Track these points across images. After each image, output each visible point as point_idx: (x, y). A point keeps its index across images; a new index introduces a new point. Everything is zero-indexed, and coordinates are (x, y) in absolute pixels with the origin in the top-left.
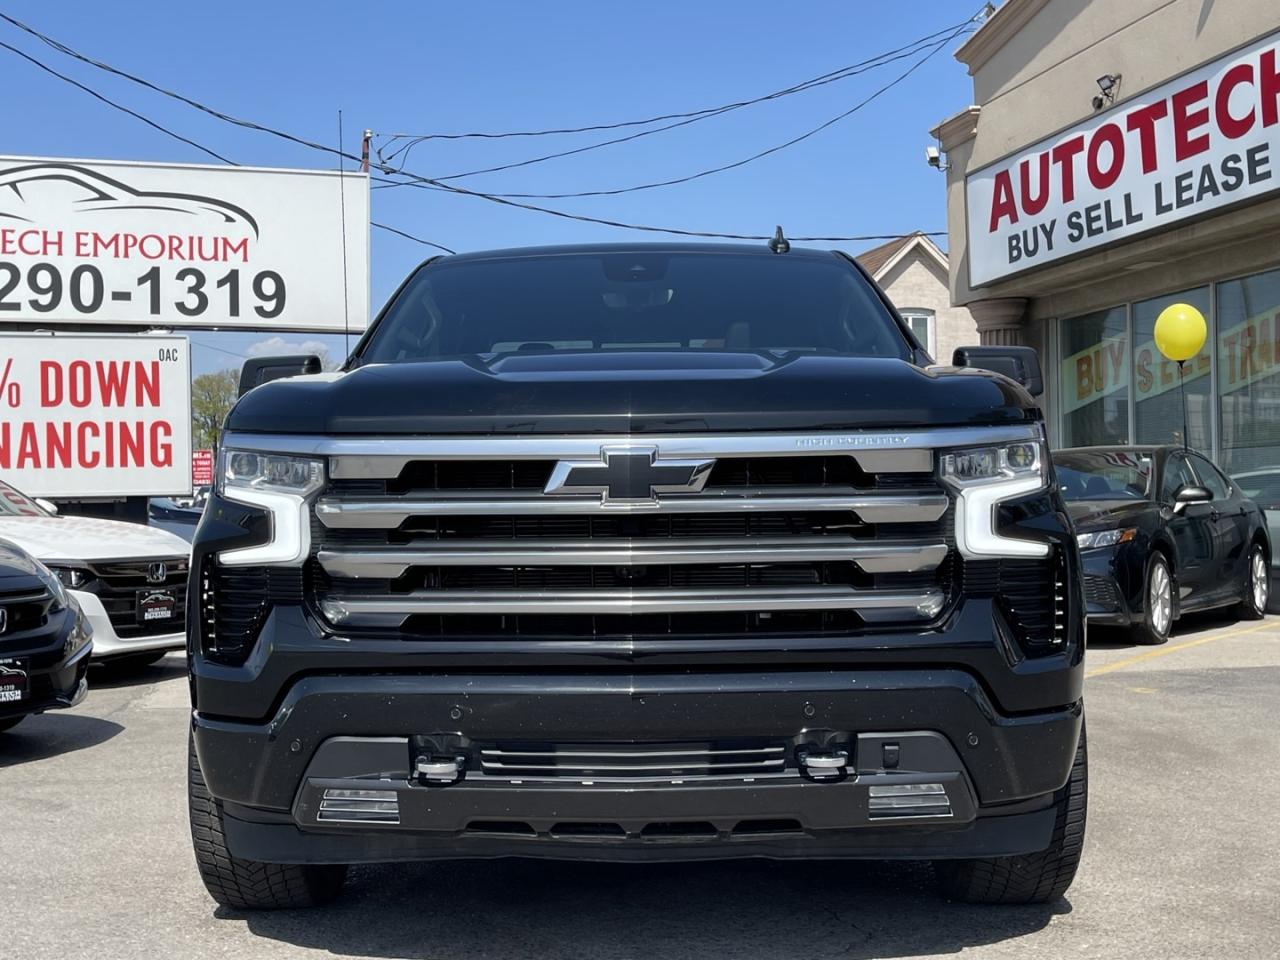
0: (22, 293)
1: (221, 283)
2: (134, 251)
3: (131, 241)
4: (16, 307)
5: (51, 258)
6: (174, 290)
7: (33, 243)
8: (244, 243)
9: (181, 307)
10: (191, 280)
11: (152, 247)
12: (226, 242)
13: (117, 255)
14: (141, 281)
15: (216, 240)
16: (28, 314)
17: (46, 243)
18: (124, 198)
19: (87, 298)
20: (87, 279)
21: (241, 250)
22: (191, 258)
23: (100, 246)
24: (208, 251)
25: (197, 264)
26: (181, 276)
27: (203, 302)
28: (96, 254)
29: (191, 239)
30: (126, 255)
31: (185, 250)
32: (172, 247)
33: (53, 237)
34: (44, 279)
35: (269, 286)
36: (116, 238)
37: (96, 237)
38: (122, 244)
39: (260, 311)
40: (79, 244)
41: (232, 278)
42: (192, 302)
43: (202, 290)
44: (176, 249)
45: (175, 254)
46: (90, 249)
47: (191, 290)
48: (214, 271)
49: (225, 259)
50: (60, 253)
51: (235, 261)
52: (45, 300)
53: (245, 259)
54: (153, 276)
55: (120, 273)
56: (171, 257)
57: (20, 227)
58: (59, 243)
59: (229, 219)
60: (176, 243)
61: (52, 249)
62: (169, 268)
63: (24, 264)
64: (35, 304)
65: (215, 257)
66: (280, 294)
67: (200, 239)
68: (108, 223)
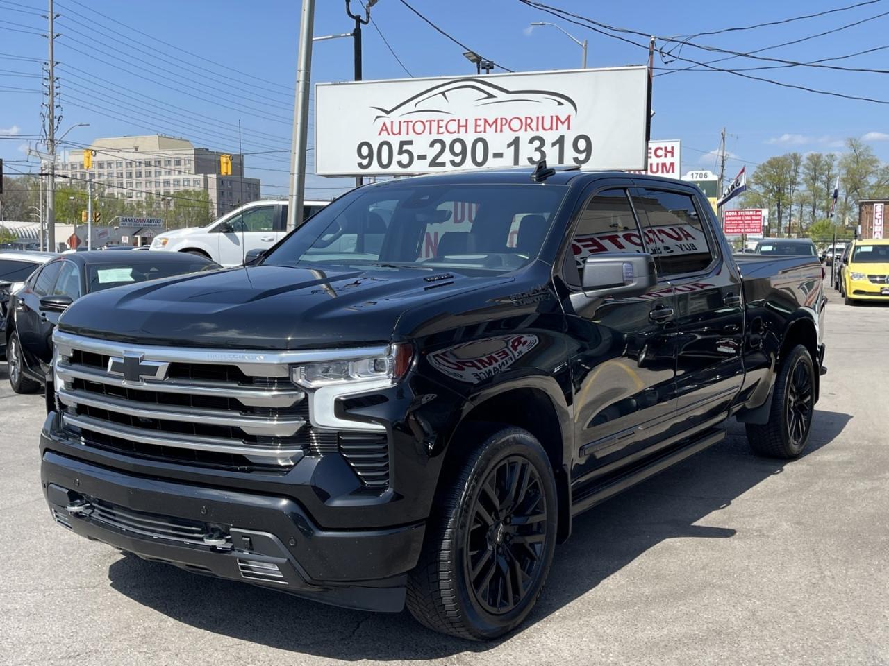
0: (447, 157)
1: (554, 144)
2: (506, 128)
3: (504, 122)
4: (443, 164)
5: (462, 136)
6: (527, 150)
7: (453, 127)
8: (568, 118)
9: (530, 160)
10: (537, 143)
11: (516, 124)
12: (558, 118)
13: (496, 131)
14: (509, 146)
15: (552, 117)
16: (450, 169)
17: (459, 126)
18: (501, 96)
19: (479, 158)
20: (480, 146)
21: (566, 123)
22: (538, 130)
23: (487, 126)
24: (547, 126)
25: (541, 133)
26: (531, 141)
27: (543, 156)
28: (485, 131)
29: (538, 118)
30: (501, 131)
31: (534, 125)
32: (526, 124)
33: (462, 123)
34: (458, 148)
35: (582, 144)
36: (496, 121)
37: (486, 121)
38: (500, 124)
39: (576, 160)
40: (476, 126)
41: (560, 141)
42: (537, 156)
43: (542, 149)
44: (529, 125)
45: (528, 128)
46: (482, 128)
47: (537, 149)
48: (550, 137)
49: (557, 129)
50: (466, 132)
51: (562, 130)
52: (458, 159)
53: (569, 128)
54: (516, 142)
55: (498, 141)
56: (526, 130)
57: (446, 118)
58: (466, 126)
59: (560, 104)
60: (529, 121)
61: (463, 130)
62: (525, 137)
63: (448, 139)
64: (453, 163)
65: (551, 128)
66: (588, 150)
67: (543, 117)
68: (492, 112)
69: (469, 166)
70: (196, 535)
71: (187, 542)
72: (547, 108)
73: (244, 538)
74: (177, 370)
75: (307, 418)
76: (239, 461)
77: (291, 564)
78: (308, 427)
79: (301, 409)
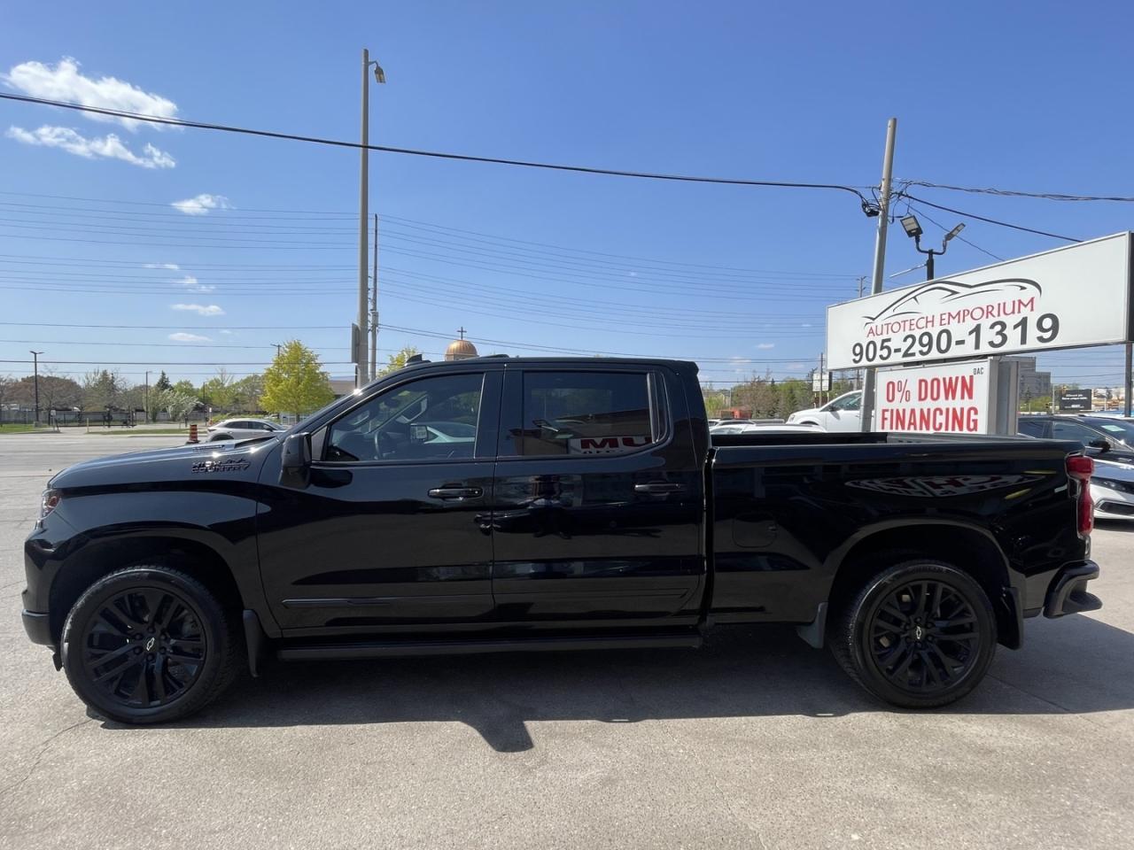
0: (917, 348)
1: (1015, 327)
2: (968, 318)
3: (966, 312)
4: (913, 354)
5: (929, 330)
6: (988, 335)
7: (921, 324)
8: (1032, 300)
9: (992, 344)
10: (998, 328)
11: (977, 314)
12: (1020, 302)
13: (959, 322)
14: (971, 333)
15: (1014, 302)
16: (918, 357)
17: (927, 322)
18: (963, 291)
19: (943, 347)
20: (944, 336)
21: (1030, 305)
22: (999, 315)
23: (951, 319)
24: (1009, 310)
25: (1003, 318)
26: (992, 327)
27: (1005, 339)
28: (949, 323)
29: (999, 304)
30: (964, 321)
31: (995, 312)
32: (988, 312)
33: (930, 319)
34: (926, 340)
35: (1047, 323)
36: (959, 313)
37: (950, 314)
38: (961, 316)
39: (1041, 339)
40: (941, 320)
41: (1023, 323)
42: (998, 340)
43: (1005, 332)
44: (991, 313)
45: (990, 315)
46: (946, 321)
47: (998, 333)
48: (1011, 321)
49: (1019, 312)
50: (933, 326)
51: (1025, 312)
52: (925, 349)
53: (1032, 310)
54: (977, 330)
55: (960, 330)
56: (987, 317)
57: (916, 317)
58: (933, 321)
59: (1023, 288)
60: (990, 309)
61: (930, 324)
62: (986, 323)
63: (917, 334)
64: (922, 353)
65: (1013, 312)
66: (1055, 328)
67: (1004, 304)
68: (955, 306)
69: (935, 354)
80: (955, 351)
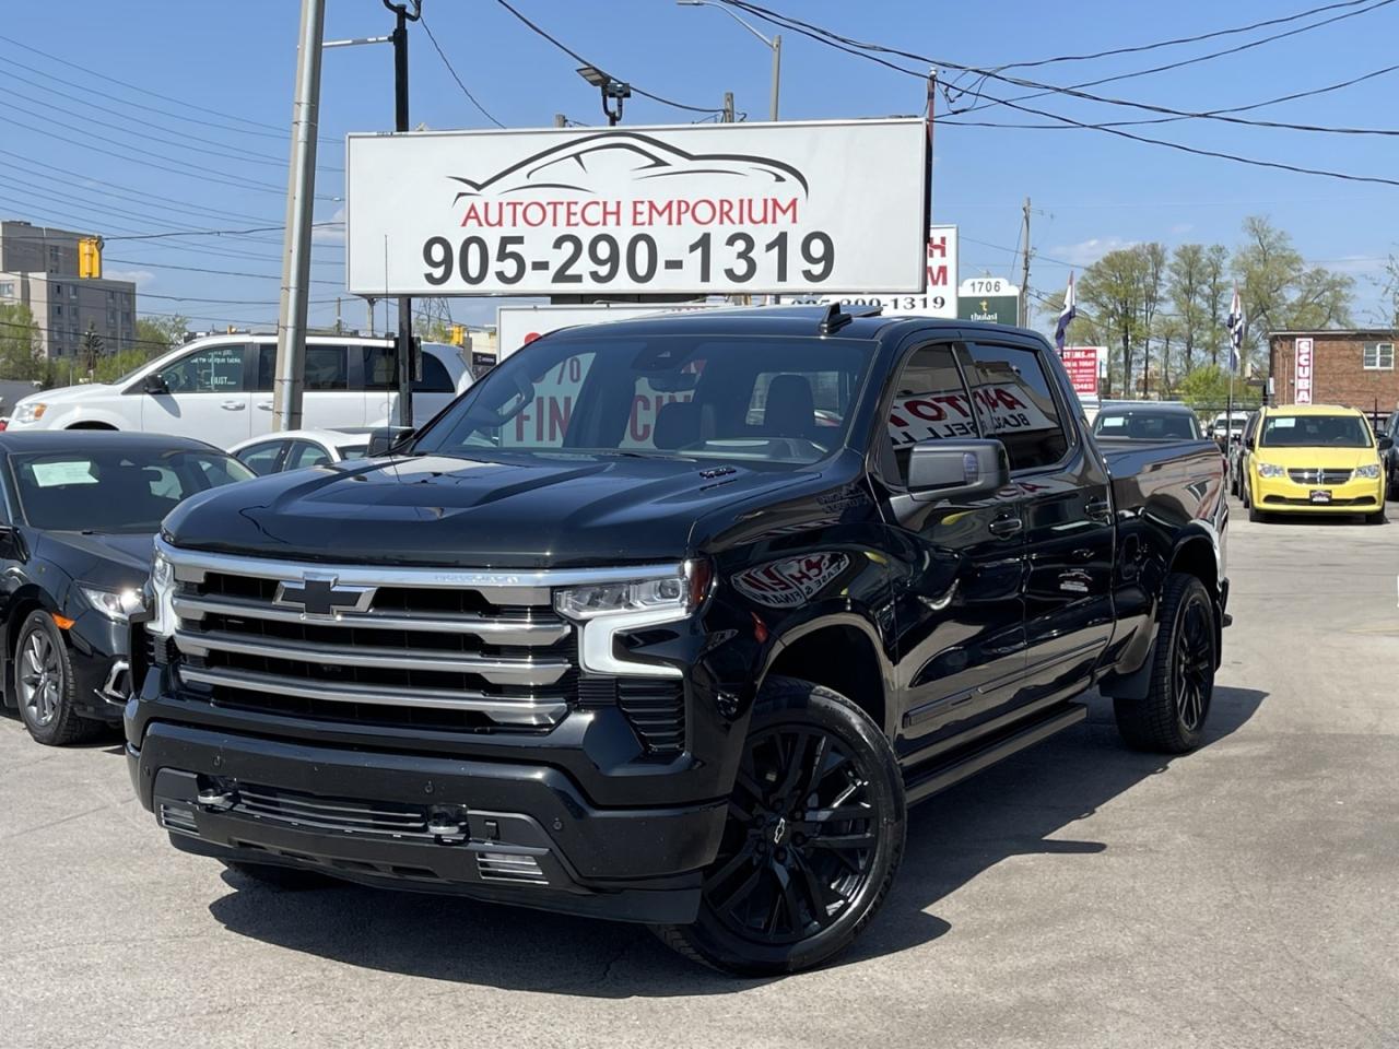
0: (584, 265)
1: (769, 247)
2: (687, 217)
3: (683, 207)
4: (578, 279)
5: (610, 229)
6: (725, 257)
7: (594, 214)
8: (794, 203)
9: (730, 273)
10: (740, 245)
11: (704, 212)
12: (775, 203)
13: (670, 223)
14: (693, 248)
15: (766, 201)
16: (589, 286)
17: (606, 213)
19: (642, 269)
20: (642, 247)
21: (791, 210)
22: (741, 222)
23: (655, 214)
24: (758, 214)
25: (747, 228)
26: (731, 241)
27: (752, 267)
28: (651, 223)
29: (742, 201)
30: (679, 222)
31: (735, 214)
32: (722, 211)
33: (612, 208)
34: (603, 250)
35: (817, 248)
36: (669, 205)
37: (652, 205)
38: (676, 211)
39: (808, 275)
40: (636, 213)
41: (781, 242)
42: (741, 267)
43: (751, 255)
44: (727, 214)
45: (725, 219)
46: (644, 218)
47: (741, 255)
48: (763, 235)
49: (774, 221)
50: (618, 223)
51: (784, 223)
52: (604, 270)
53: (794, 221)
54: (704, 243)
55: (673, 240)
56: (721, 222)
57: (583, 198)
58: (617, 213)
59: (779, 179)
60: (726, 207)
61: (611, 219)
62: (720, 233)
63: (586, 236)
64: (595, 276)
65: (765, 220)
66: (828, 257)
67: (750, 201)
68: (663, 190)
69: (622, 283)
70: (411, 824)
71: (398, 835)
72: (757, 185)
73: (488, 823)
74: (387, 598)
75: (574, 659)
76: (478, 720)
77: (554, 854)
78: (575, 671)
79: (567, 648)
80: (663, 282)
